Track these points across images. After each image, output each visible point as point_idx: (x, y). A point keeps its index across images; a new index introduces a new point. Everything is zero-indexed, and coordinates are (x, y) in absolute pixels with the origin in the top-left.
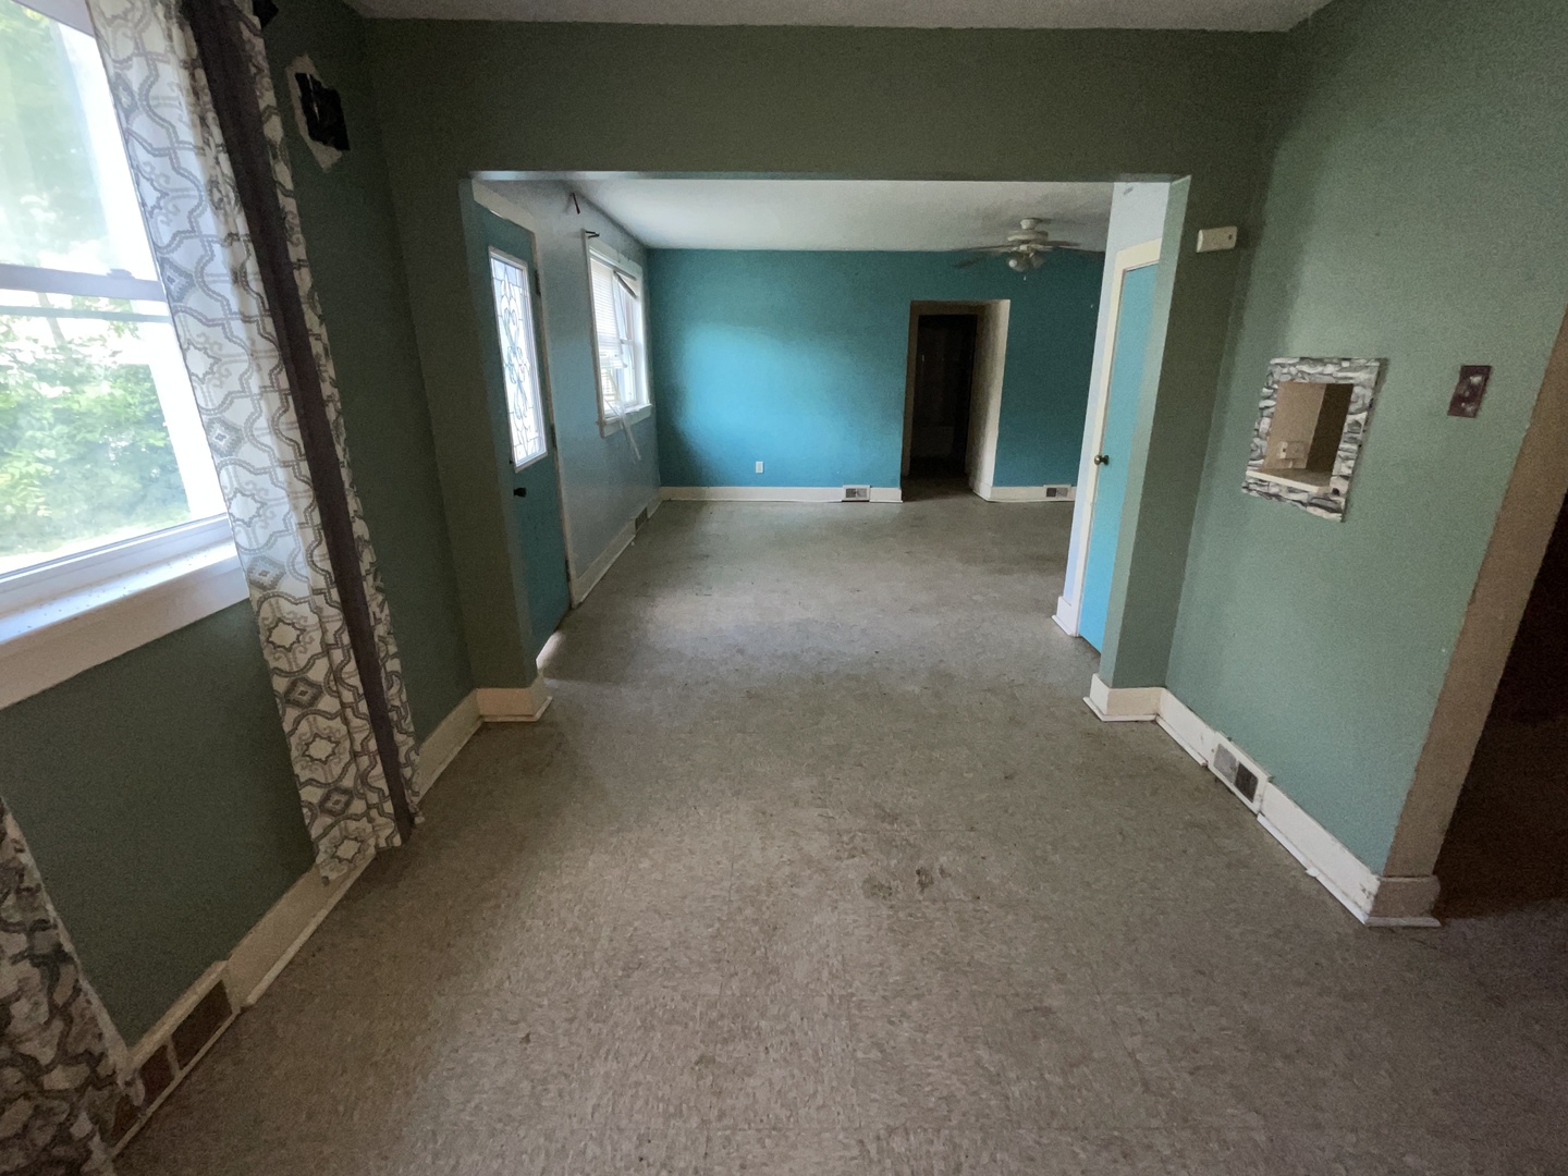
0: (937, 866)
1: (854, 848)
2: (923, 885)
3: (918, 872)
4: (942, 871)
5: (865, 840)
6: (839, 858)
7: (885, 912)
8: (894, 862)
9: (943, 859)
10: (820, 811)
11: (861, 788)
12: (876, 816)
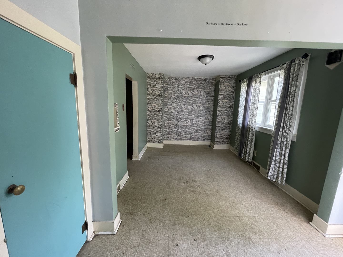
0: (185, 184)
1: (199, 187)
2: (188, 181)
3: (188, 183)
4: (184, 183)
5: (197, 188)
6: (201, 185)
7: (193, 179)
8: (192, 184)
9: (184, 184)
10: (207, 193)
11: (199, 197)
12: (195, 192)
